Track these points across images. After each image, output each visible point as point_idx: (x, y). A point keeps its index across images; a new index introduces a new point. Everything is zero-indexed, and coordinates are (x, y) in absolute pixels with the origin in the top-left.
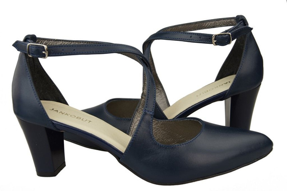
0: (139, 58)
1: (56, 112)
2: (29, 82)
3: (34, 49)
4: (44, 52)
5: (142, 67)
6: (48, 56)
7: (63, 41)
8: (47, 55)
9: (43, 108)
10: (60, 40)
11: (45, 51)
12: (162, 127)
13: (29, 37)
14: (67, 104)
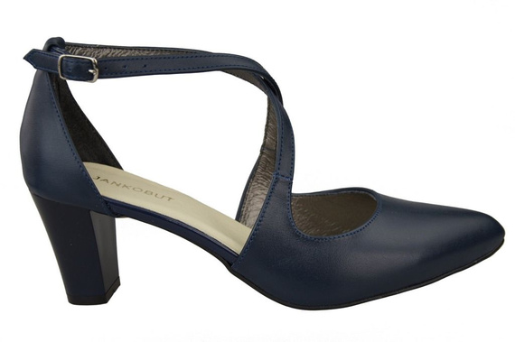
0: (259, 79)
1: (105, 182)
2: (59, 127)
3: (71, 65)
4: (91, 71)
5: (266, 97)
6: (99, 78)
7: (111, 47)
8: (96, 76)
9: (87, 175)
10: (106, 47)
11: (92, 69)
12: (299, 207)
13: (56, 43)
14: (120, 168)
